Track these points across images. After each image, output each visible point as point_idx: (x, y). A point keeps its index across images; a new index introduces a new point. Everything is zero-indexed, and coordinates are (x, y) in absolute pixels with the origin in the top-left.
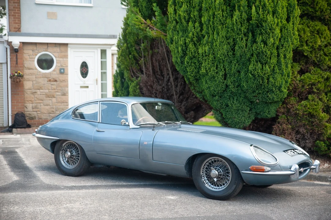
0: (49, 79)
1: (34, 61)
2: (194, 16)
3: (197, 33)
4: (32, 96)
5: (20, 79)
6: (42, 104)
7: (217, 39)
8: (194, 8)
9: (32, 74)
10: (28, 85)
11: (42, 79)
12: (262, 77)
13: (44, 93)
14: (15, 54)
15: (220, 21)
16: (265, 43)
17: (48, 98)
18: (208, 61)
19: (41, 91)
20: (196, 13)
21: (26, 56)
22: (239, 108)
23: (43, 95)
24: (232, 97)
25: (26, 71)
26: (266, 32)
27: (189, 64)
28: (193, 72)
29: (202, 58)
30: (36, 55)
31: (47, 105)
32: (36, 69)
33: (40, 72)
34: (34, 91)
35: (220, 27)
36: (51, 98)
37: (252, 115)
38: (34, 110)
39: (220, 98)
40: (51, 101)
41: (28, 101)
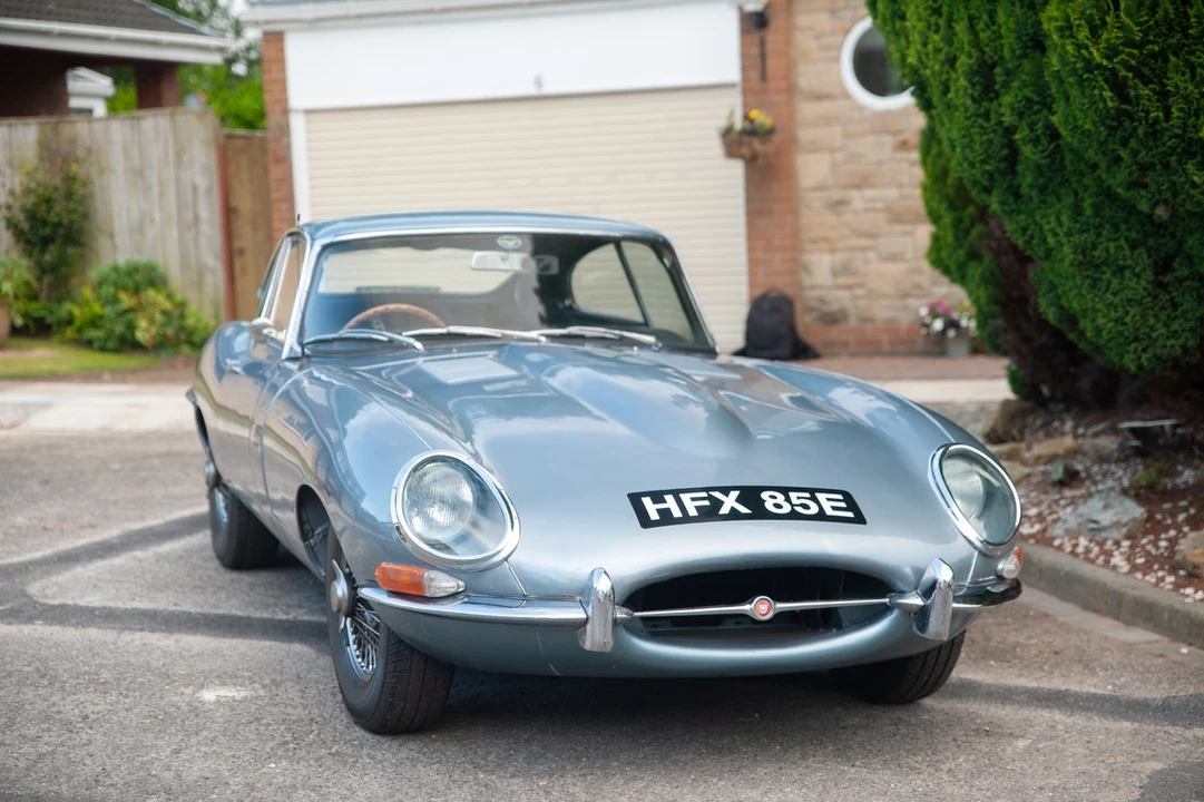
0: (901, 138)
1: (837, 60)
4: (830, 218)
5: (750, 145)
6: (871, 255)
9: (829, 121)
10: (812, 169)
11: (872, 139)
12: (1105, 68)
13: (879, 205)
14: (755, 37)
17: (898, 228)
19: (869, 193)
21: (804, 41)
22: (1096, 254)
23: (876, 210)
24: (1053, 192)
25: (807, 110)
30: (847, 32)
31: (894, 258)
32: (846, 95)
33: (861, 108)
34: (836, 194)
36: (908, 228)
37: (1187, 297)
38: (842, 281)
39: (1011, 200)
40: (909, 240)
41: (814, 241)
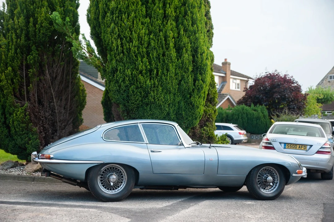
2: (142, 52)
3: (146, 67)
7: (168, 74)
8: (141, 45)
15: (171, 59)
16: (204, 81)
18: (157, 92)
20: (145, 50)
26: (205, 73)
27: (135, 93)
28: (138, 100)
29: (150, 89)
35: (171, 65)
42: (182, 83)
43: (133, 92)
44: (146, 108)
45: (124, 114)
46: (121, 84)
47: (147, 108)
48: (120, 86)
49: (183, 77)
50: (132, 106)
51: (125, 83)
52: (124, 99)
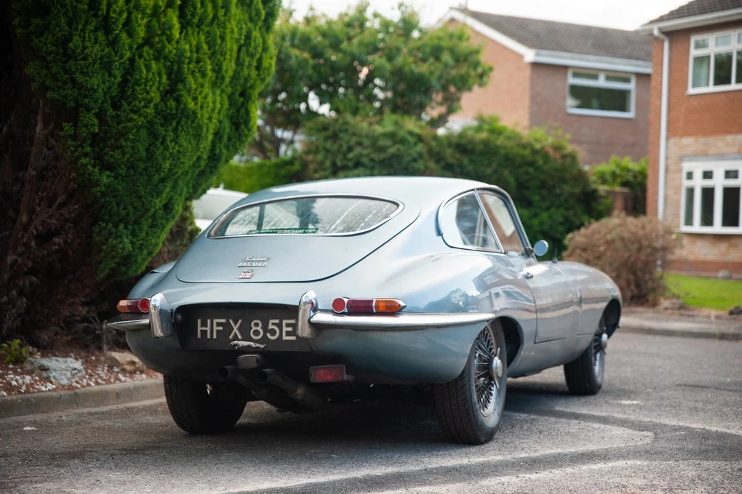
42: (242, 55)
43: (148, 68)
44: (161, 130)
45: (80, 149)
46: (117, 35)
47: (166, 130)
48: (113, 43)
49: (248, 37)
50: (130, 120)
51: (131, 34)
52: (105, 93)
